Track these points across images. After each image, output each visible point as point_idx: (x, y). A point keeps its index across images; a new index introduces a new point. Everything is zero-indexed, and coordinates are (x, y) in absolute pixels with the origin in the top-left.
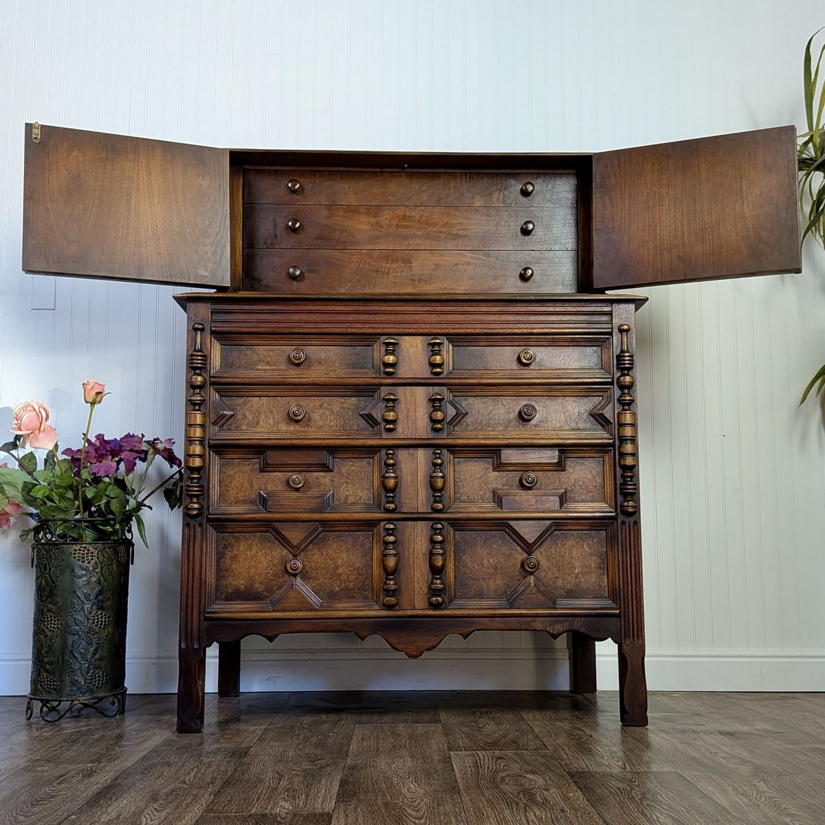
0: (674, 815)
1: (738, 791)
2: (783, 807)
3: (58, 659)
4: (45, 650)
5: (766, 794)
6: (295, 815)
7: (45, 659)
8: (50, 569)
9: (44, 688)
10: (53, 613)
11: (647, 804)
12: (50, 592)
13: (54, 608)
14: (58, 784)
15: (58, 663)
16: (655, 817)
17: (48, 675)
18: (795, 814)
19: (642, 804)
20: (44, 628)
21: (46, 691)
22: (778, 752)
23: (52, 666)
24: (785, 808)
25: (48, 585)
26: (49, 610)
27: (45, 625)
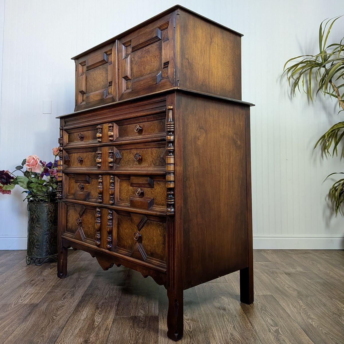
0: (272, 318)
1: (293, 305)
2: (309, 314)
3: (41, 243)
4: (36, 240)
5: (302, 307)
6: (146, 317)
7: (36, 244)
8: (37, 212)
9: (35, 254)
10: (39, 227)
11: (264, 313)
12: (37, 220)
13: (39, 226)
14: (64, 299)
15: (41, 245)
16: (266, 319)
17: (37, 249)
18: (313, 318)
19: (262, 313)
20: (35, 233)
21: (36, 255)
22: (305, 284)
23: (38, 246)
24: (309, 315)
25: (36, 218)
26: (37, 227)
27: (35, 232)
